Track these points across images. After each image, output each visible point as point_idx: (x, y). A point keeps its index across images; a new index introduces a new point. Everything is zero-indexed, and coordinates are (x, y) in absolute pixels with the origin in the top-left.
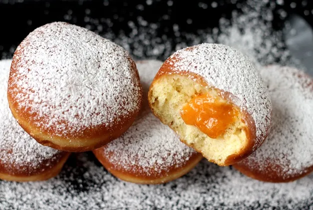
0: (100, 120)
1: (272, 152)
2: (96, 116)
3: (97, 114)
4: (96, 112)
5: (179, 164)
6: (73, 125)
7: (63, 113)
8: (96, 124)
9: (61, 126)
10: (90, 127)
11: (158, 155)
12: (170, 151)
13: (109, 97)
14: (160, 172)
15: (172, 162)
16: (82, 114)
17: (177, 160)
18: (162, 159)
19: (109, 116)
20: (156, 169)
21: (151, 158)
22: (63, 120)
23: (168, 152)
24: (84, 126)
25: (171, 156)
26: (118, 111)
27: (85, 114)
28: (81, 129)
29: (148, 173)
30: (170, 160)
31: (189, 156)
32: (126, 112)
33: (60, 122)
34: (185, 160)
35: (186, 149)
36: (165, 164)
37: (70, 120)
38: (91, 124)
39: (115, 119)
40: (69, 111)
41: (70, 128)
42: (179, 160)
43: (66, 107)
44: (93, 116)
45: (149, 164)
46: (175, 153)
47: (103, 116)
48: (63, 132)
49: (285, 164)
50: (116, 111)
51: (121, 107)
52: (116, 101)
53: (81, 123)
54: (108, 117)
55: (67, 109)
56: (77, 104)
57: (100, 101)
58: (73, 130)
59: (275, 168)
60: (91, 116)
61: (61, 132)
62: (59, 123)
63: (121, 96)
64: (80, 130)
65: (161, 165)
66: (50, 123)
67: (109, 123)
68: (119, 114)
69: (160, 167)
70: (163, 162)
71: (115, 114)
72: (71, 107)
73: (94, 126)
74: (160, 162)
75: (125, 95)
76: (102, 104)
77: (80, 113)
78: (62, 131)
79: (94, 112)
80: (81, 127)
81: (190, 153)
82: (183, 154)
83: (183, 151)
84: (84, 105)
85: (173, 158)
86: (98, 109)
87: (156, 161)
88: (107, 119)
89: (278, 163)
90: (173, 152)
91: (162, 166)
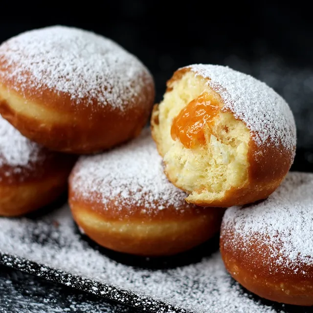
0: (67, 87)
1: (265, 226)
2: (65, 80)
3: (68, 80)
4: (68, 77)
5: (147, 209)
6: (35, 80)
7: (32, 64)
8: (60, 89)
9: (22, 78)
10: (53, 90)
11: (126, 187)
12: (142, 187)
13: (90, 71)
14: (120, 209)
15: (140, 202)
16: (51, 71)
17: (146, 202)
18: (128, 193)
19: (80, 89)
20: (116, 203)
21: (116, 187)
22: (28, 70)
23: (140, 188)
24: (46, 85)
25: (141, 193)
26: (93, 91)
27: (53, 72)
28: (41, 88)
29: (106, 206)
30: (137, 197)
31: (164, 205)
32: (102, 99)
33: (24, 72)
34: (157, 207)
35: (163, 194)
36: (130, 200)
37: (35, 73)
38: (55, 86)
39: (86, 98)
40: (39, 64)
41: (30, 82)
42: (149, 203)
43: (38, 59)
44: (61, 79)
45: (111, 194)
46: (148, 192)
47: (73, 85)
48: (22, 86)
49: (275, 246)
50: (91, 90)
51: (99, 89)
52: (97, 80)
53: (44, 80)
54: (78, 89)
55: (38, 61)
56: (51, 61)
57: (78, 69)
58: (33, 85)
59: (260, 249)
60: (59, 77)
61: (19, 85)
62: (22, 74)
63: (106, 80)
64: (39, 88)
65: (125, 199)
66: (14, 74)
67: (77, 96)
68: (94, 95)
69: (122, 202)
70: (128, 196)
71: (88, 92)
72: (43, 61)
73: (57, 91)
74: (125, 195)
75: (111, 82)
76: (78, 73)
77: (48, 70)
78: (22, 83)
79: (65, 77)
80: (43, 85)
81: (167, 202)
82: (156, 198)
83: (160, 194)
84: (58, 65)
85: (143, 197)
86: (71, 75)
87: (121, 192)
88: (76, 91)
89: (267, 243)
90: (145, 190)
91: (124, 202)
